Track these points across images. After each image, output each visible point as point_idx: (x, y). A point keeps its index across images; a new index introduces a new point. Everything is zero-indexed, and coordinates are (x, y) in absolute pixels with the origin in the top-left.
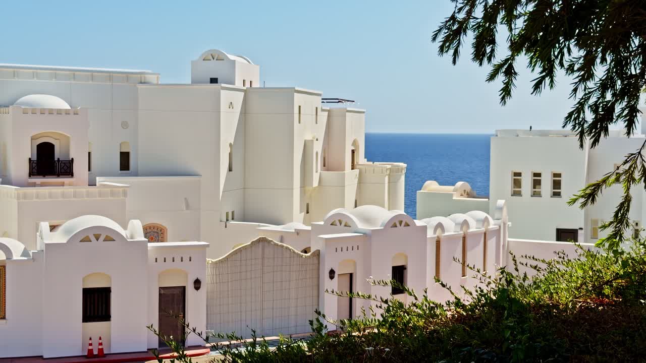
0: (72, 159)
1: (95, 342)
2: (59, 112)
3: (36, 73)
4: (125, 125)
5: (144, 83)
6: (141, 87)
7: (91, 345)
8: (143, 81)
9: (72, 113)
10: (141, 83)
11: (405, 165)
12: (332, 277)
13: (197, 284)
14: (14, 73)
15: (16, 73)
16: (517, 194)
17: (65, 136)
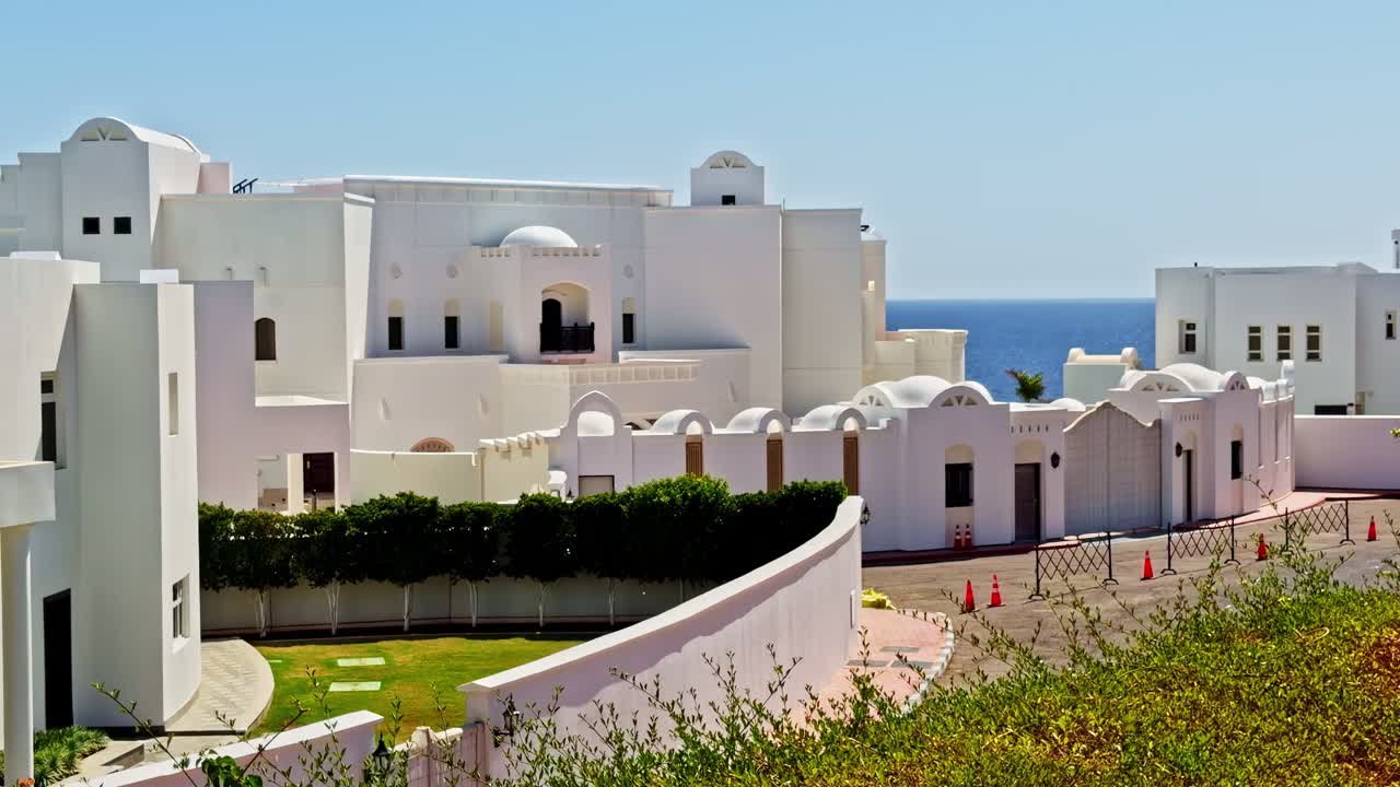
0: (593, 324)
1: (963, 530)
2: (566, 252)
3: (518, 193)
4: (629, 272)
5: (654, 206)
6: (649, 211)
7: (958, 534)
8: (652, 202)
9: (581, 253)
10: (649, 205)
11: (966, 332)
12: (1178, 454)
13: (1055, 460)
14: (492, 194)
15: (492, 192)
16: (1255, 357)
17: (579, 288)
